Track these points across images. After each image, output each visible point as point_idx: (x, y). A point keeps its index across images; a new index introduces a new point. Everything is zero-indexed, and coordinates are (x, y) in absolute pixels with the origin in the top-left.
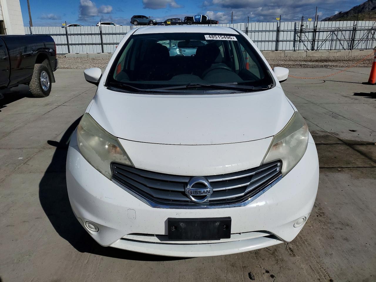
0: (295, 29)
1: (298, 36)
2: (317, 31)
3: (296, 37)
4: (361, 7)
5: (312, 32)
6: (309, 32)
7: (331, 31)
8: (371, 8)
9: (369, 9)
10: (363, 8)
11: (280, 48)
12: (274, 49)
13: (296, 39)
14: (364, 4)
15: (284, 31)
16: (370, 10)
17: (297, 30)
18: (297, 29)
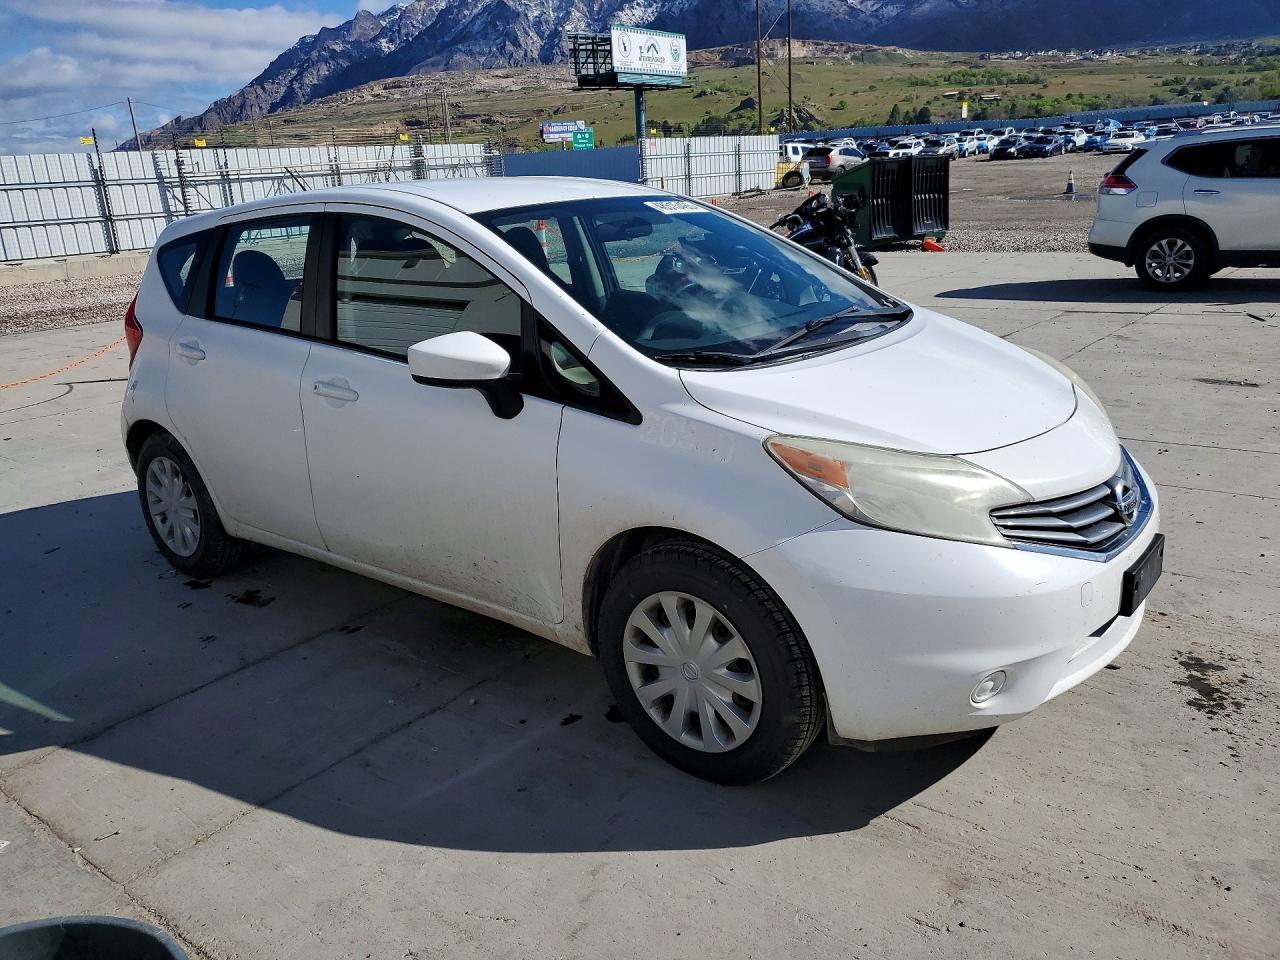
0: (160, 177)
1: (174, 197)
2: (235, 180)
3: (171, 202)
4: (238, 103)
5: (217, 182)
6: (207, 183)
7: (272, 179)
8: (266, 107)
9: (261, 108)
10: (242, 106)
11: (124, 242)
12: (102, 246)
13: (173, 209)
14: (242, 93)
15: (120, 182)
16: (265, 111)
17: (166, 178)
18: (165, 173)
